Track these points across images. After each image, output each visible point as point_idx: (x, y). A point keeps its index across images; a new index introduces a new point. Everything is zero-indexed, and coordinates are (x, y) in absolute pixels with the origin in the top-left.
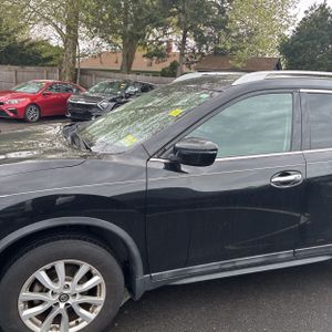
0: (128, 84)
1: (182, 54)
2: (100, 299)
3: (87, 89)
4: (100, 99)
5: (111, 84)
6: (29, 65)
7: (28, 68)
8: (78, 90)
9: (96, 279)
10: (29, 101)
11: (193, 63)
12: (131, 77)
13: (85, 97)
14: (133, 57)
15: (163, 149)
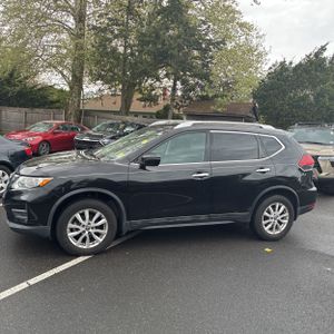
0: (126, 124)
1: (173, 100)
2: (105, 231)
3: (90, 128)
4: (102, 137)
5: (112, 125)
6: (38, 107)
7: (37, 110)
8: (83, 129)
9: (103, 221)
10: (41, 138)
11: (182, 106)
12: (129, 119)
13: (89, 135)
14: (131, 102)
15: (137, 159)
